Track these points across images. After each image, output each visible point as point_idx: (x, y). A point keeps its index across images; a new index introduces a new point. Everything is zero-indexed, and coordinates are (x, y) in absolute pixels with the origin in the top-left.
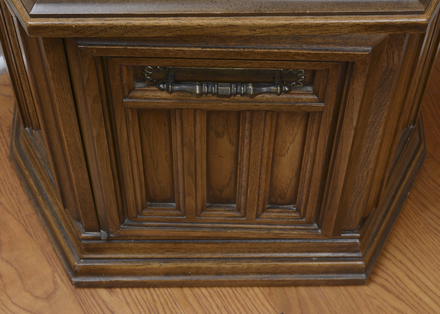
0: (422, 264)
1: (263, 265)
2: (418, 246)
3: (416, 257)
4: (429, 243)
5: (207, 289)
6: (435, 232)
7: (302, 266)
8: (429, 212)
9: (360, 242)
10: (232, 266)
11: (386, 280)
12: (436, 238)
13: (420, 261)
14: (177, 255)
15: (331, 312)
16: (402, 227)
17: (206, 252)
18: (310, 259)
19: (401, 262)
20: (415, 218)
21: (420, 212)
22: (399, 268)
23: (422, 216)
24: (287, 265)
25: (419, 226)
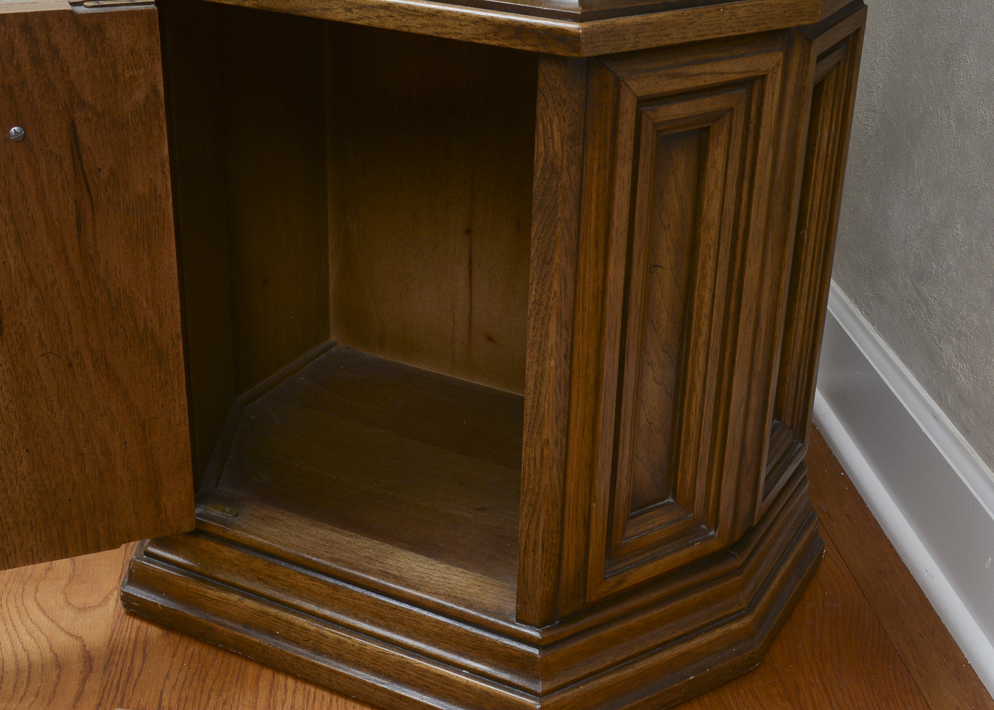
1: (383, 652)
5: (296, 683)
7: (441, 676)
9: (539, 654)
10: (338, 636)
14: (270, 590)
17: (311, 600)
18: (458, 667)
24: (417, 665)
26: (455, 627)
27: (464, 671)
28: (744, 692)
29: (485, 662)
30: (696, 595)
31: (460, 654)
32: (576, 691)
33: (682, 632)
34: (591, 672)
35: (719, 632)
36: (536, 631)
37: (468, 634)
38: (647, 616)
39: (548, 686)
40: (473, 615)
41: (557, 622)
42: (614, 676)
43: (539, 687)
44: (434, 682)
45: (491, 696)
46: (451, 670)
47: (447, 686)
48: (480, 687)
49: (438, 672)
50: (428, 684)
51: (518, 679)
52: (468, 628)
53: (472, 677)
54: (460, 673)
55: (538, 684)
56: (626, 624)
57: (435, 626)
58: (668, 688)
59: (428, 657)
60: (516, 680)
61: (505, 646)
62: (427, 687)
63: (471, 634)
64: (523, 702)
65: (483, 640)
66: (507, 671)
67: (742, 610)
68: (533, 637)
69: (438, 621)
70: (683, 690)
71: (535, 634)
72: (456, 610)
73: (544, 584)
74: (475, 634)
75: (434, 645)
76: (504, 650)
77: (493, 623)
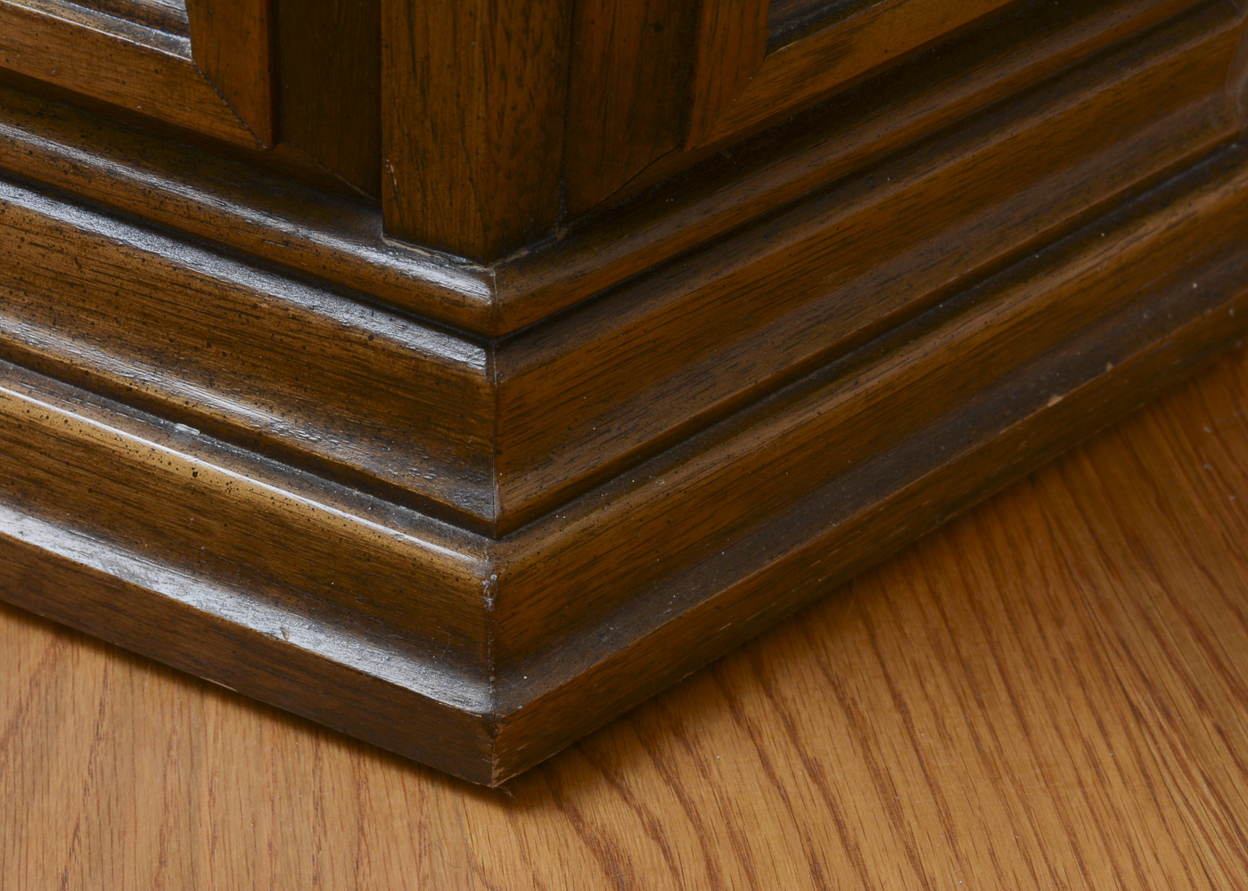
0: (951, 837)
2: (983, 731)
3: (933, 787)
4: (1062, 737)
6: (1137, 698)
8: (1156, 587)
9: (488, 366)
11: (655, 831)
12: (1127, 729)
13: (945, 816)
15: (162, 863)
16: (936, 598)
18: (158, 413)
19: (815, 772)
20: (1046, 582)
21: (1094, 563)
22: (785, 798)
23: (1095, 588)
25: (1050, 630)
26: (131, 251)
27: (181, 427)
28: (1216, 431)
29: (262, 392)
30: (1089, 95)
31: (162, 359)
32: (637, 497)
33: (1030, 237)
34: (695, 420)
35: (1154, 228)
36: (473, 274)
37: (185, 281)
38: (914, 183)
39: (528, 489)
40: (200, 206)
41: (560, 234)
42: (785, 424)
43: (489, 502)
44: (63, 467)
45: (291, 530)
46: (129, 423)
47: (115, 486)
48: (245, 494)
49: (75, 433)
50: (42, 475)
51: (403, 466)
52: (186, 257)
53: (213, 453)
54: (166, 435)
55: (485, 482)
56: (834, 221)
57: (50, 248)
58: (975, 447)
59: (32, 368)
60: (390, 470)
61: (341, 333)
62: (39, 483)
63: (197, 284)
64: (425, 558)
65: (249, 307)
66: (354, 431)
67: (1229, 141)
68: (456, 301)
69: (59, 229)
70: (1023, 445)
71: (466, 285)
72: (129, 185)
73: (504, 76)
74: (216, 283)
75: (56, 322)
76: (337, 352)
77: (286, 240)
